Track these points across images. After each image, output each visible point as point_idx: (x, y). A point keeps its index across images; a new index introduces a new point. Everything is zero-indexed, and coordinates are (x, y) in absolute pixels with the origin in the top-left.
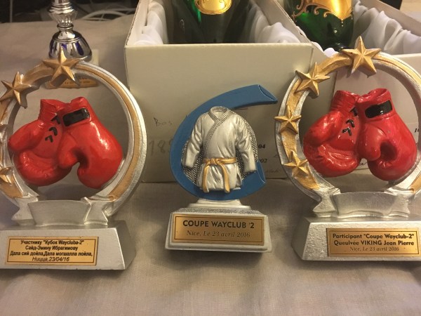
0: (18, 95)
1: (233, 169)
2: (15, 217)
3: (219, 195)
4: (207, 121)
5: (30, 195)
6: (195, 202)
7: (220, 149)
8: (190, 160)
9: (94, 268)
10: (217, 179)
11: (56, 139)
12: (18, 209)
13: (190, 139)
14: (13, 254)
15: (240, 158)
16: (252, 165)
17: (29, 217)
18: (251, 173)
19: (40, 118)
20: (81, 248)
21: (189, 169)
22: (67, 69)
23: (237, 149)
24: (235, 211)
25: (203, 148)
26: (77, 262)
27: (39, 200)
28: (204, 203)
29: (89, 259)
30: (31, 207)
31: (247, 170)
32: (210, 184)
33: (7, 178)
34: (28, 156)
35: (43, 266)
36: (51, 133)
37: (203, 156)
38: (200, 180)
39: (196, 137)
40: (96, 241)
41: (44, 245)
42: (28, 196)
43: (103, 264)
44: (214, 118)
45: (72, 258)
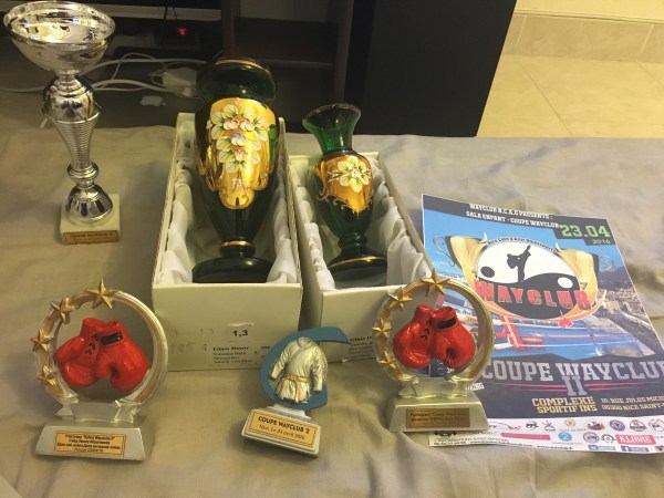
0: (64, 315)
1: (305, 387)
2: (59, 413)
3: (290, 403)
4: (294, 347)
5: (71, 395)
6: (272, 405)
7: (299, 370)
8: (275, 374)
9: (121, 458)
10: (291, 391)
11: (94, 354)
12: (61, 406)
13: (279, 357)
14: (59, 445)
15: (312, 378)
16: (319, 387)
17: (71, 413)
18: (318, 392)
19: (81, 333)
20: (112, 443)
21: (272, 379)
22: (106, 298)
23: (311, 372)
24: (299, 418)
25: (286, 365)
26: (108, 453)
27: (80, 400)
28: (277, 407)
29: (119, 451)
30: (73, 407)
31: (315, 389)
32: (286, 394)
33: (52, 382)
34: (71, 365)
35: (83, 455)
36: (90, 347)
37: (285, 372)
38: (279, 389)
39: (284, 357)
40: (125, 438)
41: (83, 439)
42: (69, 396)
43: (128, 455)
44: (300, 345)
45: (105, 450)
